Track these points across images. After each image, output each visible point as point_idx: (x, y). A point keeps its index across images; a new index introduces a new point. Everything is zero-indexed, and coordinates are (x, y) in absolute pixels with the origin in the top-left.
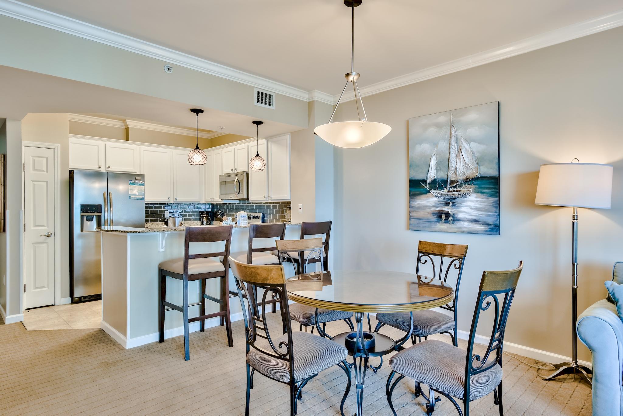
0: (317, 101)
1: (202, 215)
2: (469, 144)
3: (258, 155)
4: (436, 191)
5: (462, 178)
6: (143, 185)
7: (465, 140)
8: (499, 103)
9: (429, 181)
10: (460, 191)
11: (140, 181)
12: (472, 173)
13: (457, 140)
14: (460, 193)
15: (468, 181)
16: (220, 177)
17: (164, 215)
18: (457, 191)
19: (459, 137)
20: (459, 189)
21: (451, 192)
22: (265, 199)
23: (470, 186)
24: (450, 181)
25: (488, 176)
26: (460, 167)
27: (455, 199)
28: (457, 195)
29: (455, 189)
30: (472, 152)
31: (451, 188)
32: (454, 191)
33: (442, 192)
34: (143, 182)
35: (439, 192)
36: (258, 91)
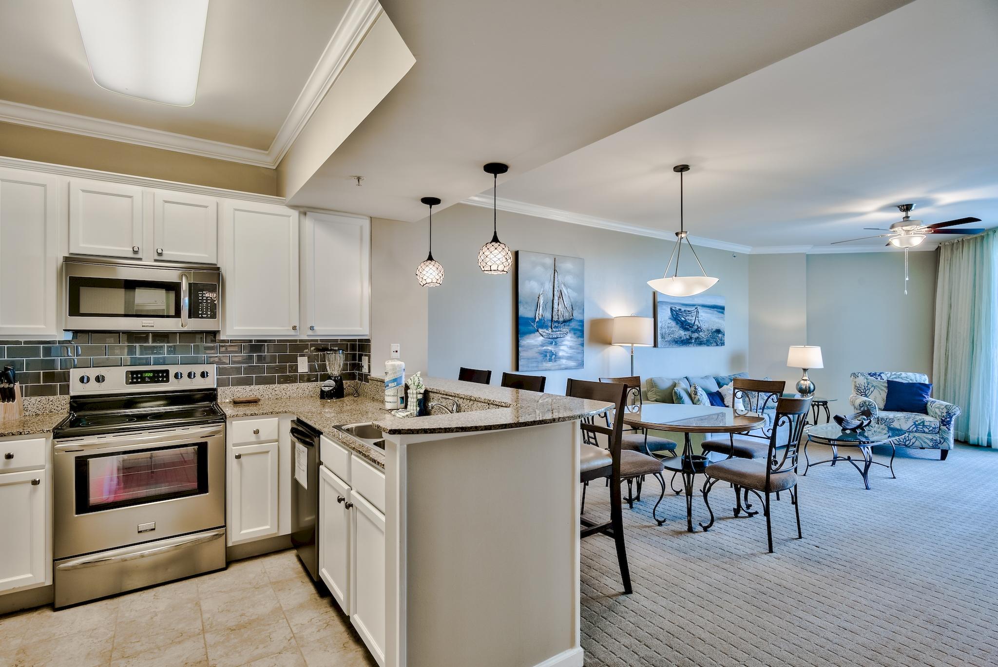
2: (567, 289)
4: (543, 330)
5: (562, 319)
7: (564, 285)
9: (537, 319)
10: (560, 331)
13: (558, 284)
15: (565, 323)
19: (560, 281)
21: (554, 331)
23: (567, 327)
24: (554, 321)
26: (561, 308)
27: (557, 338)
28: (559, 335)
29: (557, 330)
30: (568, 297)
31: (555, 328)
33: (547, 332)
35: (545, 331)
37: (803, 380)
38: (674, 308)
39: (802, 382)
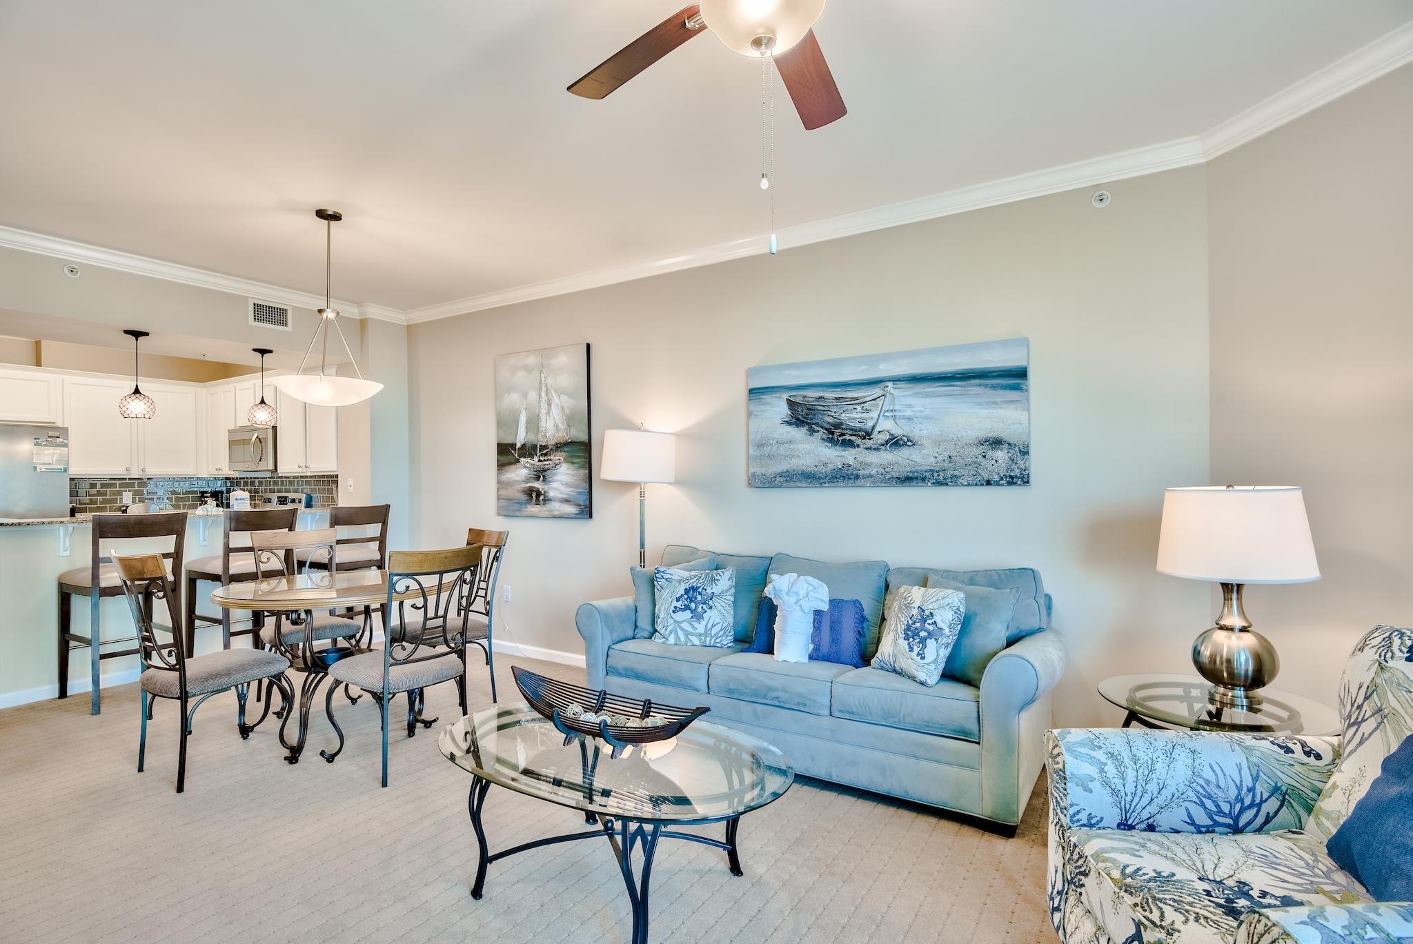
0: (373, 319)
1: (203, 499)
2: (559, 396)
3: (263, 402)
4: (526, 460)
5: (553, 442)
6: (66, 445)
7: (556, 391)
8: (588, 346)
9: (518, 446)
10: (551, 460)
11: (58, 440)
12: (562, 436)
13: (547, 390)
14: (550, 462)
15: (559, 447)
16: (230, 432)
17: (121, 499)
18: (548, 460)
19: (549, 386)
20: (549, 458)
21: (541, 461)
22: (300, 470)
24: (541, 446)
25: (578, 441)
26: (550, 427)
27: (546, 471)
28: (547, 466)
29: (546, 458)
30: (562, 407)
31: (541, 455)
32: (545, 460)
33: (532, 461)
34: (66, 441)
35: (529, 461)
36: (256, 303)
37: (1222, 628)
38: (798, 400)
39: (1220, 636)
